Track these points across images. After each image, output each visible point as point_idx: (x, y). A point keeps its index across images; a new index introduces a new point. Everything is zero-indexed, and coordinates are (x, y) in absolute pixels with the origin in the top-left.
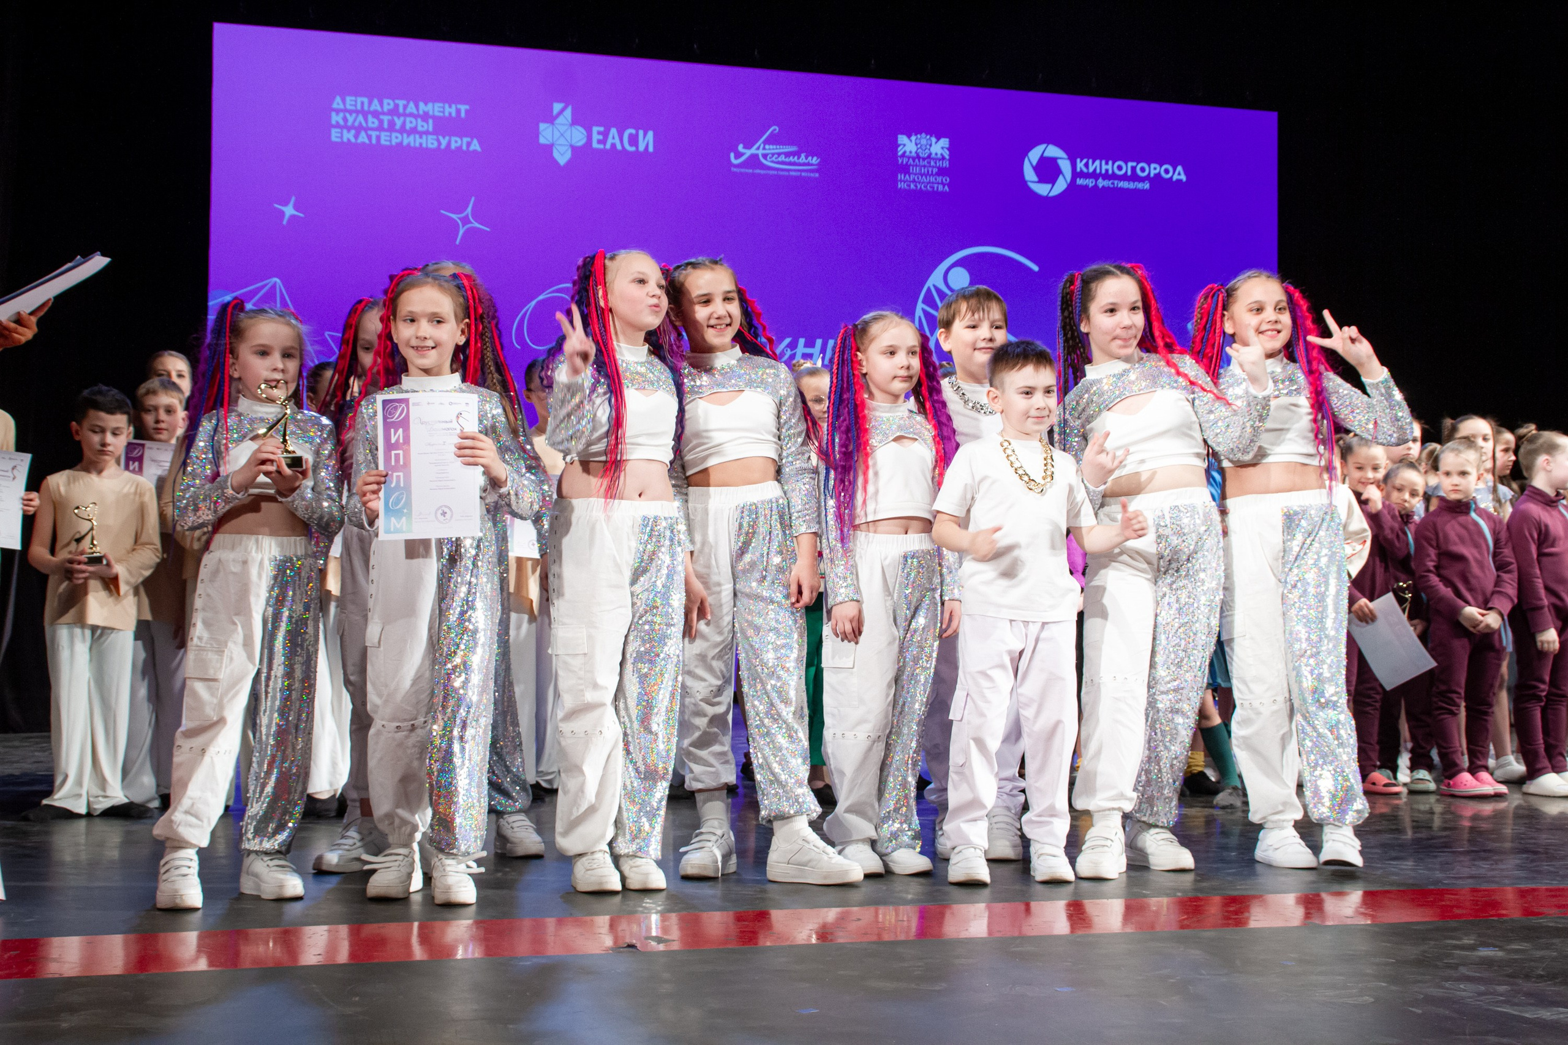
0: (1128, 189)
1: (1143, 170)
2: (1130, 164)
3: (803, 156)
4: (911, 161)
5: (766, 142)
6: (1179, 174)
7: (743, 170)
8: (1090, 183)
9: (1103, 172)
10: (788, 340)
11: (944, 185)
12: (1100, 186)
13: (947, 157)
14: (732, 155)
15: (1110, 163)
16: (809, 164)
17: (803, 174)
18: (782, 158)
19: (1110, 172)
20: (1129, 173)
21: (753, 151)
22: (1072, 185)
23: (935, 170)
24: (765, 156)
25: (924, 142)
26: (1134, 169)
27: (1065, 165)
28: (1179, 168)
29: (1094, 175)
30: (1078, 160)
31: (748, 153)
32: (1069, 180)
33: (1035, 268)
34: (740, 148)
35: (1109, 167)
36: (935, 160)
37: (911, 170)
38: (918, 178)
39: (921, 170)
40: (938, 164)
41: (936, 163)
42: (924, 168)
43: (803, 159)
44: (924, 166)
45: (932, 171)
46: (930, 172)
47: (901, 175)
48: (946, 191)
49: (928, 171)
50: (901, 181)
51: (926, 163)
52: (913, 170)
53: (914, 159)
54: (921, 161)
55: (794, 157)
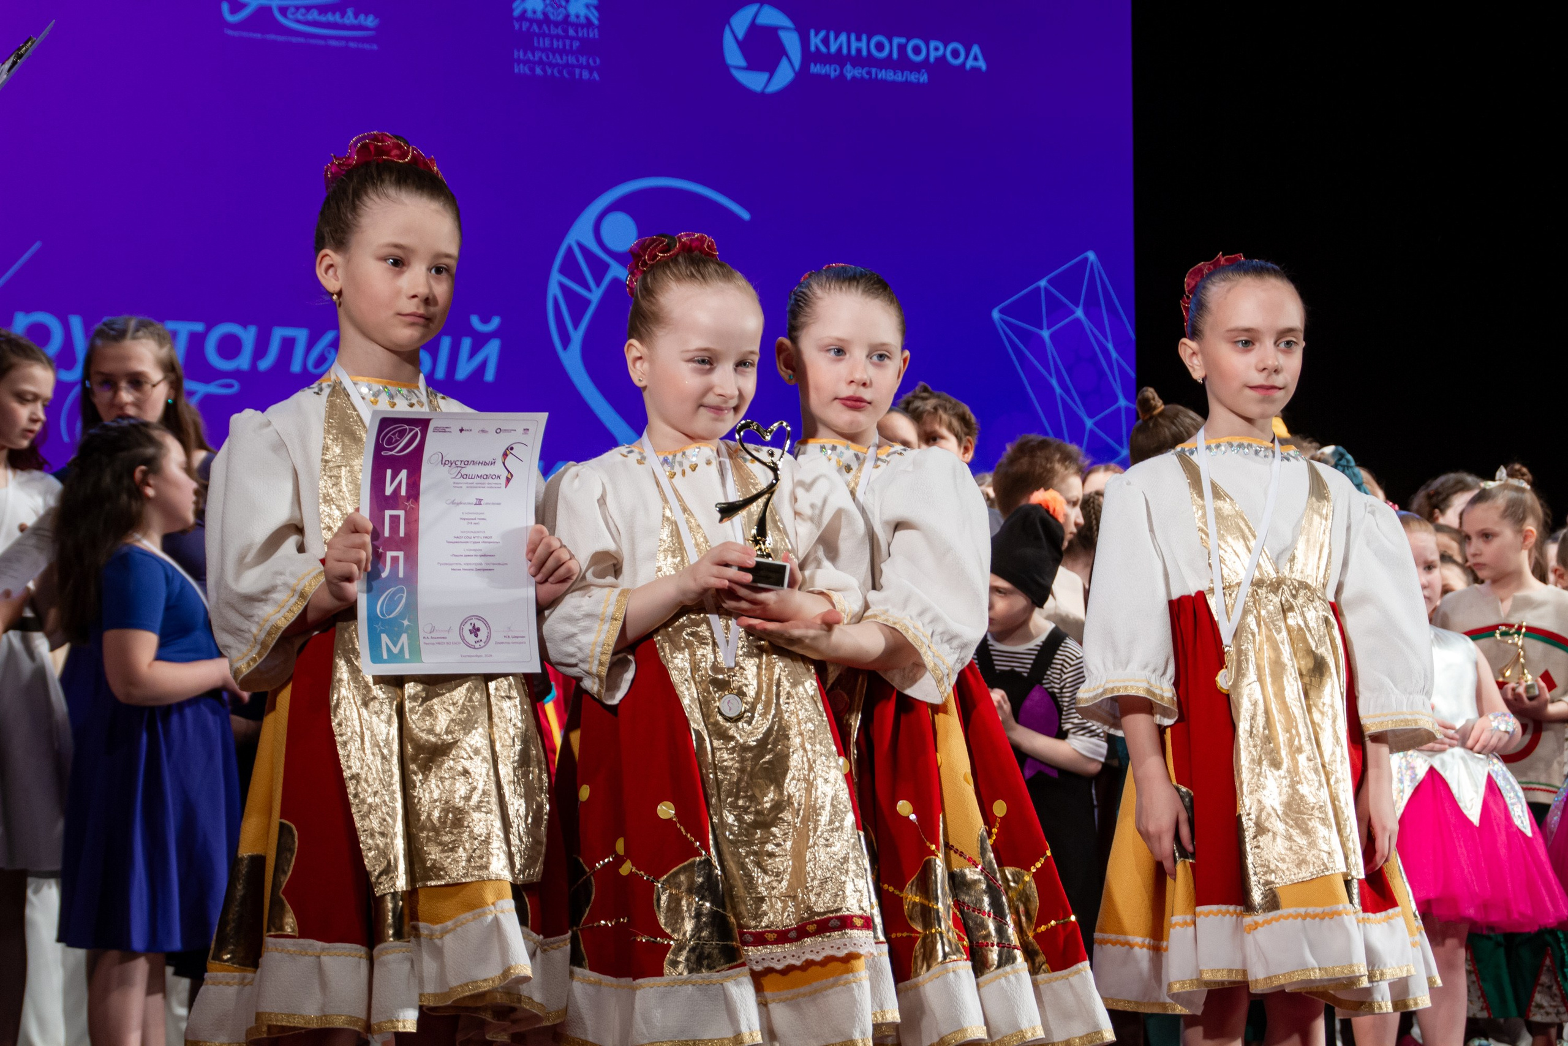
0: (894, 83)
1: (917, 50)
2: (896, 41)
3: (350, 12)
4: (535, 28)
6: (975, 60)
7: (245, 34)
8: (832, 71)
9: (853, 52)
11: (591, 70)
12: (849, 76)
13: (596, 22)
14: (225, 7)
15: (864, 37)
16: (360, 28)
17: (352, 45)
18: (314, 15)
19: (864, 53)
20: (895, 56)
22: (802, 74)
23: (576, 44)
24: (283, 11)
26: (902, 48)
27: (791, 41)
28: (976, 49)
29: (839, 59)
30: (812, 33)
31: (253, 4)
32: (797, 65)
33: (745, 215)
35: (863, 45)
36: (577, 26)
37: (536, 44)
38: (548, 57)
39: (552, 44)
40: (580, 35)
41: (576, 32)
42: (558, 41)
43: (350, 18)
44: (558, 37)
45: (571, 45)
46: (568, 47)
47: (519, 51)
48: (595, 79)
49: (564, 45)
50: (519, 61)
51: (560, 31)
52: (539, 42)
53: (540, 23)
54: (552, 27)
55: (334, 13)
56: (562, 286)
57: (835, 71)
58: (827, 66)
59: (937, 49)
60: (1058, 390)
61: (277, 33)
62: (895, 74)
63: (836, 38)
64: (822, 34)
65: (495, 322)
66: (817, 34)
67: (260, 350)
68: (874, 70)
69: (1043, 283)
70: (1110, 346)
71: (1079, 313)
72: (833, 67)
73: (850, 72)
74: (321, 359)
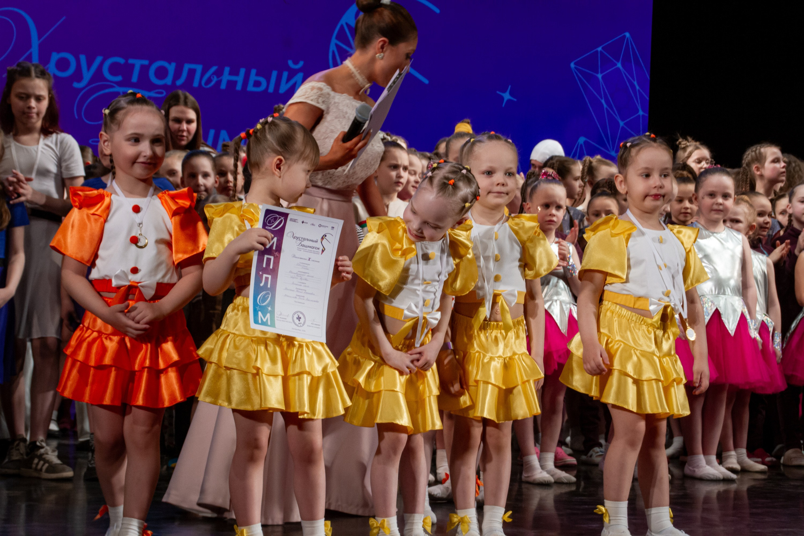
56: (337, 45)
60: (605, 106)
65: (301, 64)
67: (177, 75)
69: (600, 49)
70: (635, 83)
71: (619, 65)
74: (209, 81)
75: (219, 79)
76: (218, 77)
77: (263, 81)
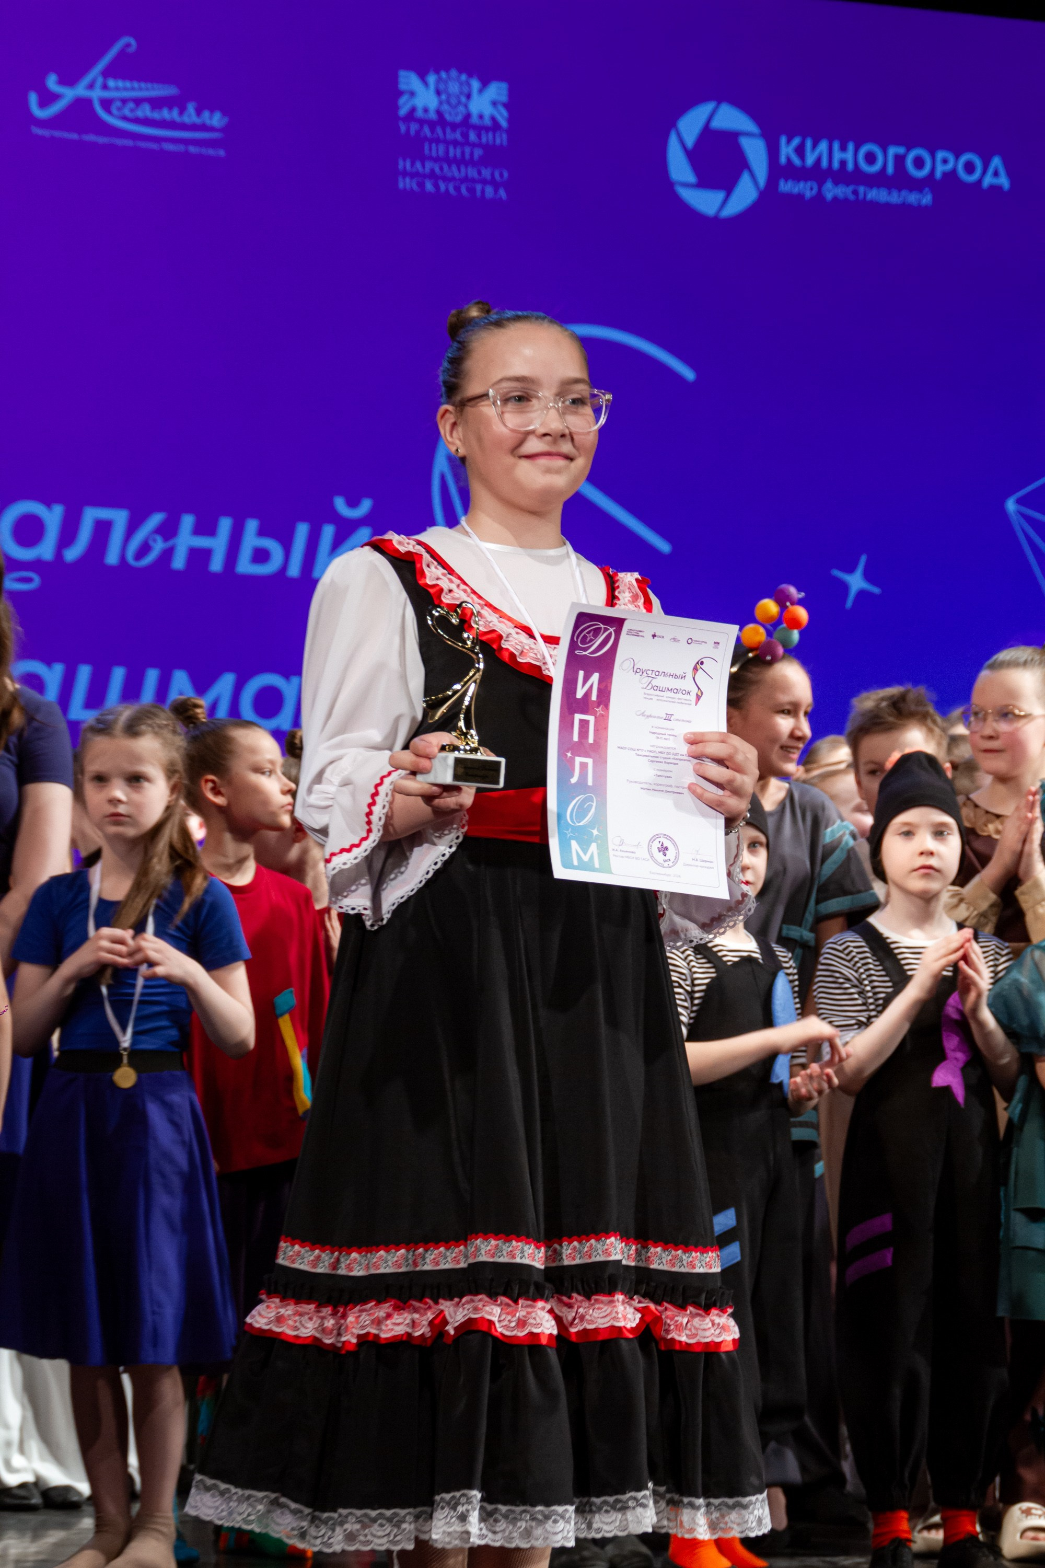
0: (887, 205)
1: (919, 163)
2: (893, 151)
3: (191, 107)
4: (427, 130)
5: (107, 73)
6: (996, 175)
7: (58, 134)
8: (807, 189)
9: (836, 165)
10: (156, 519)
11: (496, 185)
12: (829, 196)
13: (504, 124)
14: (33, 98)
15: (851, 146)
16: (203, 128)
17: (193, 149)
18: (145, 111)
19: (850, 166)
20: (890, 170)
21: (80, 90)
22: (768, 194)
23: (478, 152)
24: (106, 104)
25: (454, 88)
26: (900, 160)
27: (755, 150)
28: (996, 162)
29: (817, 174)
30: (783, 140)
31: (69, 94)
32: (762, 181)
33: (689, 374)
34: (52, 82)
35: (849, 156)
36: (479, 129)
37: (427, 151)
38: (441, 169)
39: (447, 152)
40: (484, 140)
41: (479, 136)
42: (455, 148)
43: (190, 115)
44: (455, 143)
45: (472, 154)
46: (467, 156)
47: (404, 160)
48: (501, 199)
49: (463, 153)
50: (405, 174)
51: (458, 136)
52: (430, 149)
53: (432, 125)
54: (448, 130)
55: (170, 108)
57: (812, 189)
58: (802, 184)
59: (945, 161)
61: (98, 133)
62: (889, 194)
63: (815, 146)
64: (796, 141)
65: (366, 506)
66: (789, 141)
67: (68, 535)
68: (861, 189)
72: (809, 184)
73: (831, 191)
74: (144, 549)
75: (169, 544)
76: (166, 538)
77: (274, 547)
